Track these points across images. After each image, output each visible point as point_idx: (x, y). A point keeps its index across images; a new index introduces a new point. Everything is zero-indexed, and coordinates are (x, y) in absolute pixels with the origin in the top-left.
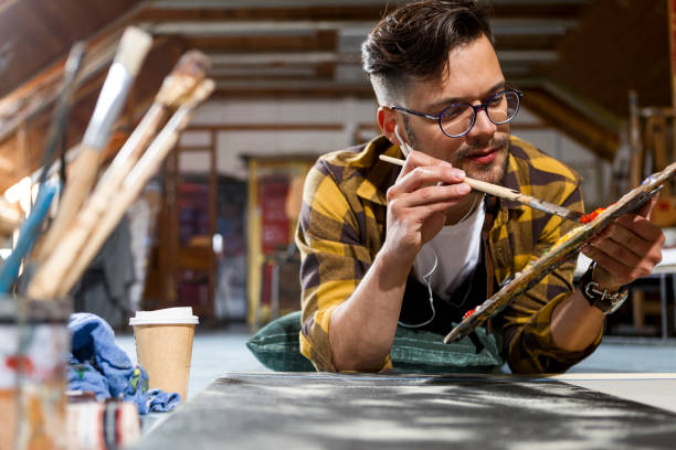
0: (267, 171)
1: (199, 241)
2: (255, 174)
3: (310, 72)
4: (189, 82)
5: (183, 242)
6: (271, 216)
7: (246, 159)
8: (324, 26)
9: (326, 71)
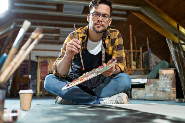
0: (42, 60)
1: (25, 76)
2: (39, 61)
3: (54, 38)
4: (38, 34)
5: (21, 76)
6: (42, 71)
7: (37, 57)
8: (57, 28)
9: (57, 38)
